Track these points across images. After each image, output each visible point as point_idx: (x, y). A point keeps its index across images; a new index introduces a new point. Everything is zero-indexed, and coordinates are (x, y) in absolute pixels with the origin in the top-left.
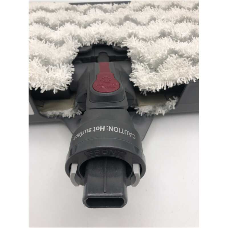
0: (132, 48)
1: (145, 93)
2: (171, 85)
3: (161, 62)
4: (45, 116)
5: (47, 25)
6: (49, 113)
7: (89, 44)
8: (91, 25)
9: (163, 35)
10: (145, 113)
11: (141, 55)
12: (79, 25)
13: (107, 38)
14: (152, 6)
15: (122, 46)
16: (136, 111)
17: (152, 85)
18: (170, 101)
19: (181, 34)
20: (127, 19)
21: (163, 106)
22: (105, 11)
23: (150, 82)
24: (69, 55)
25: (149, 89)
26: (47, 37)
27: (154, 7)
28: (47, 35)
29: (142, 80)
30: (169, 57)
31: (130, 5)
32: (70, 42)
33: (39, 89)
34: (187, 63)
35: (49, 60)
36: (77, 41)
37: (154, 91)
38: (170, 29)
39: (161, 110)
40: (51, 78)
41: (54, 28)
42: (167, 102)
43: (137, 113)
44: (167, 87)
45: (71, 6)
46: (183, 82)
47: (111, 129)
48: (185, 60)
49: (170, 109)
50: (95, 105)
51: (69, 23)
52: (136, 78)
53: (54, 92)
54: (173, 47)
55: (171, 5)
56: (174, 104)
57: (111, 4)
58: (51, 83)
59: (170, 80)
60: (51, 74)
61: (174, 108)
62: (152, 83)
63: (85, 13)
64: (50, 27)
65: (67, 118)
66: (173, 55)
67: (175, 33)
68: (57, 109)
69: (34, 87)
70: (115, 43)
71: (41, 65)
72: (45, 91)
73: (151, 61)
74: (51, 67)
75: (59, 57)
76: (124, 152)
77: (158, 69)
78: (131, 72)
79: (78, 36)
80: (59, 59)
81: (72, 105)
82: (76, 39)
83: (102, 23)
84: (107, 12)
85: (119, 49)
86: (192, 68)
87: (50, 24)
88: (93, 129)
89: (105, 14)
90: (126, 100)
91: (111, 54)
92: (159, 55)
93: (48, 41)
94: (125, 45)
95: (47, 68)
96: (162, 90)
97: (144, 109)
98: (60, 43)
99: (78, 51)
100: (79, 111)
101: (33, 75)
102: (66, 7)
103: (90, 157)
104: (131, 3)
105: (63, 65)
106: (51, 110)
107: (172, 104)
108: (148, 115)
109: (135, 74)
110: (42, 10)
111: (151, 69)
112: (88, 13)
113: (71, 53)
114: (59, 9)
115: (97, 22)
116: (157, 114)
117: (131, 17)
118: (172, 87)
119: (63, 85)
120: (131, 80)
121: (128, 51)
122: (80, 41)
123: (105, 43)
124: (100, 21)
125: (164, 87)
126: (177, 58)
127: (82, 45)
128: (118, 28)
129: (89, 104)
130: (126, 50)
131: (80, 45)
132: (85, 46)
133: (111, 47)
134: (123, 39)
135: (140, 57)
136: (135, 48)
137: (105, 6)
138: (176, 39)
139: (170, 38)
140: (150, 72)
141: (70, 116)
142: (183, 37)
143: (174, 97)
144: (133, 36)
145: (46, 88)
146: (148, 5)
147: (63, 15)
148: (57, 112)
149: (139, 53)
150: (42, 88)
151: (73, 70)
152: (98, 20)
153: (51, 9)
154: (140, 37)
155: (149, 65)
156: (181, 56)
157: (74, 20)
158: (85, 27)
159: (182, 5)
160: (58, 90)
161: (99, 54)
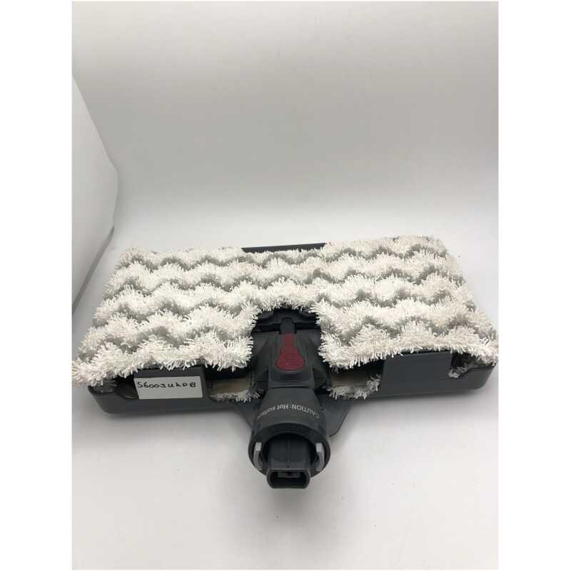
0: (321, 315)
1: (336, 370)
2: (366, 361)
3: (354, 333)
4: (214, 400)
5: (218, 285)
6: (220, 396)
7: (270, 310)
8: (272, 284)
9: (361, 297)
10: (341, 396)
11: (332, 325)
12: (258, 283)
13: (292, 301)
14: (351, 253)
15: (309, 312)
16: (329, 393)
17: (344, 361)
18: (372, 380)
19: (383, 297)
20: (317, 274)
21: (364, 386)
22: (290, 262)
23: (341, 358)
24: (247, 326)
25: (340, 365)
26: (220, 302)
27: (354, 254)
28: (220, 299)
29: (333, 354)
30: (364, 327)
31: (323, 251)
32: (248, 308)
33: (217, 366)
34: (385, 335)
35: (226, 333)
36: (256, 307)
37: (346, 368)
38: (370, 290)
39: (361, 393)
40: (230, 354)
41: (227, 289)
42: (368, 382)
43: (330, 395)
44: (361, 363)
45: (244, 255)
46: (379, 358)
47: (294, 407)
48: (382, 332)
49: (373, 391)
50: (278, 384)
51: (245, 281)
52: (325, 352)
53: (233, 370)
54: (370, 315)
55: (378, 249)
56: (377, 384)
57: (297, 250)
58: (230, 360)
59: (365, 355)
60: (229, 350)
61: (377, 390)
62: (344, 359)
63: (264, 265)
64: (222, 288)
65: (241, 402)
66: (369, 325)
67: (376, 294)
68: (229, 391)
69: (211, 364)
70: (302, 307)
71: (217, 339)
72: (223, 369)
73: (343, 332)
74: (229, 341)
75: (236, 328)
76: (309, 429)
77: (350, 343)
78: (321, 345)
79: (257, 300)
80: (237, 331)
81: (249, 386)
82: (254, 304)
83: (285, 280)
84: (293, 263)
85: (306, 315)
86: (390, 340)
87: (222, 283)
88: (277, 407)
89: (289, 267)
90: (312, 378)
91: (296, 320)
92: (352, 326)
93: (222, 308)
94: (313, 311)
95: (224, 343)
96: (355, 366)
97: (340, 390)
98: (237, 310)
99: (257, 318)
100: (256, 393)
101: (211, 350)
102: (240, 256)
103: (276, 434)
104: (324, 248)
105: (242, 338)
106: (222, 393)
107: (374, 384)
108: (345, 398)
109: (324, 347)
110: (209, 261)
111: (342, 341)
112: (268, 265)
113: (250, 322)
114: (231, 261)
115: (280, 279)
116: (357, 397)
117: (322, 272)
118: (368, 363)
119: (243, 362)
120: (320, 354)
121: (317, 318)
122: (260, 306)
123: (290, 307)
124: (283, 278)
125: (357, 363)
126: (372, 329)
127: (262, 310)
128: (306, 287)
129: (272, 383)
130: (314, 317)
131: (260, 311)
132: (265, 312)
133: (297, 311)
134: (312, 303)
135: (330, 327)
136: (325, 316)
137: (290, 253)
138: (376, 302)
139: (368, 302)
140: (342, 346)
141: (246, 400)
142: (384, 300)
143: (377, 375)
144: (323, 300)
145: (225, 366)
146: (346, 251)
147: (238, 269)
148: (230, 395)
149: (329, 321)
150: (220, 365)
151: (252, 343)
152: (281, 276)
153: (220, 261)
154: (332, 300)
155: (341, 337)
156: (378, 326)
157: (251, 276)
158: (265, 288)
159: (393, 250)
160: (237, 368)
161: (282, 320)
